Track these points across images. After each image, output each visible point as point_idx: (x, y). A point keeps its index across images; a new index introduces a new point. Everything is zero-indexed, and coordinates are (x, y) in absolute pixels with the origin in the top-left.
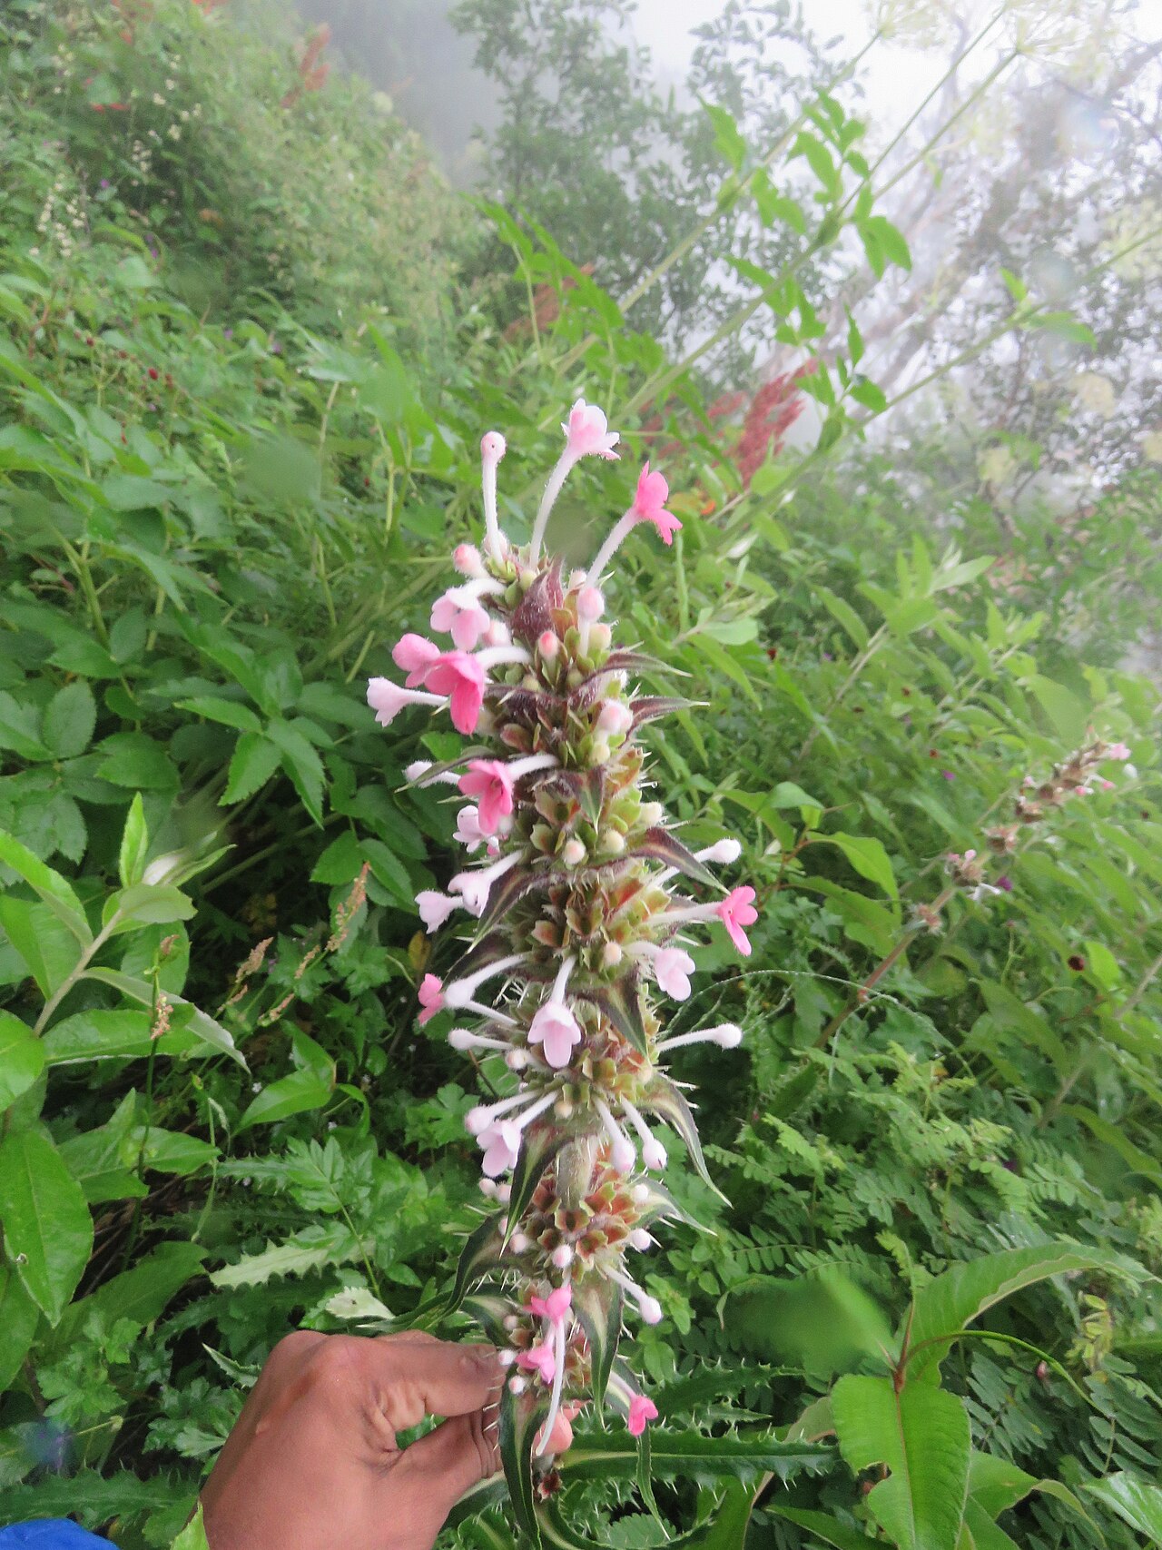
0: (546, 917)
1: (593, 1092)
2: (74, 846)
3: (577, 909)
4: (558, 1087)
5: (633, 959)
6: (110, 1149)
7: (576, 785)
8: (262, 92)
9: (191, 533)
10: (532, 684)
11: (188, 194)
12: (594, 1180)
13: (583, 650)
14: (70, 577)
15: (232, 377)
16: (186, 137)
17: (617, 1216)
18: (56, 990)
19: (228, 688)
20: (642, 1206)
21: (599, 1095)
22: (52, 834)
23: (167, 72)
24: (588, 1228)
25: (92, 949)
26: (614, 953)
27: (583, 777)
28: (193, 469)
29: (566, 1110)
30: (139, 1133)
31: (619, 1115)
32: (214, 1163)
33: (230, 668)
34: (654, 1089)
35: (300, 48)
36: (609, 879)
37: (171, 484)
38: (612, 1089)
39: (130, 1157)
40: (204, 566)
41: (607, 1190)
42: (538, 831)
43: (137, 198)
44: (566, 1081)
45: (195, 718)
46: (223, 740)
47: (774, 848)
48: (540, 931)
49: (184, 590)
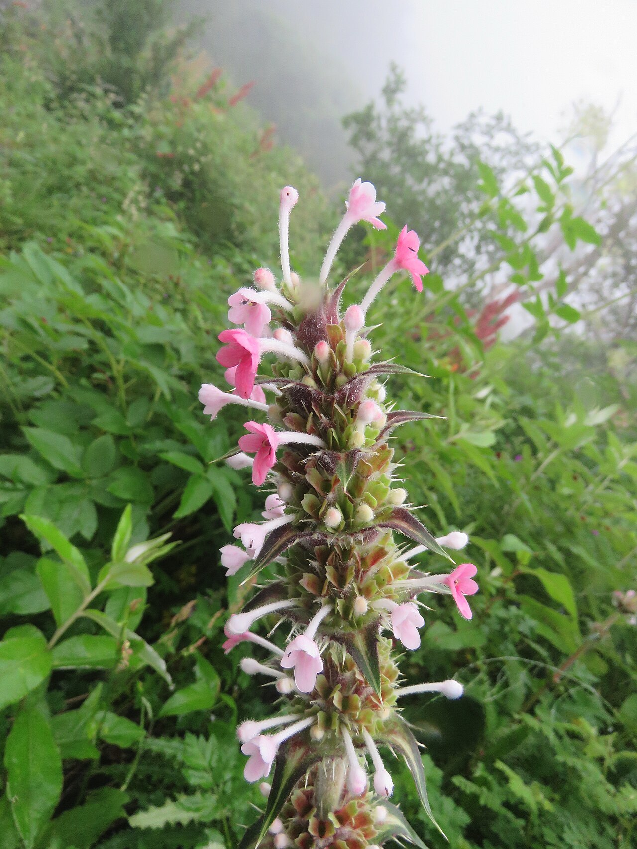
0: (312, 570)
1: (342, 722)
2: (88, 531)
3: (336, 568)
4: (313, 714)
5: (377, 613)
6: (81, 723)
7: (335, 460)
8: (242, 150)
9: (179, 359)
10: (310, 382)
11: (198, 196)
12: (343, 797)
13: (349, 359)
14: (112, 379)
15: (209, 282)
16: (201, 170)
17: (359, 831)
18: (65, 621)
19: (188, 447)
20: (380, 824)
21: (346, 725)
22: (77, 522)
23: (197, 140)
24: (335, 836)
25: (90, 597)
26: (362, 605)
27: (342, 455)
28: (183, 326)
29: (319, 734)
30: (100, 715)
31: (359, 744)
32: (141, 739)
33: (190, 435)
34: (391, 726)
35: (260, 133)
36: (361, 547)
37: (171, 332)
38: (357, 721)
39: (91, 732)
40: (181, 378)
41: (352, 806)
42: (308, 498)
43: (173, 197)
44: (322, 709)
45: (167, 462)
46: (182, 477)
47: (497, 572)
48: (306, 580)
49: (172, 390)
